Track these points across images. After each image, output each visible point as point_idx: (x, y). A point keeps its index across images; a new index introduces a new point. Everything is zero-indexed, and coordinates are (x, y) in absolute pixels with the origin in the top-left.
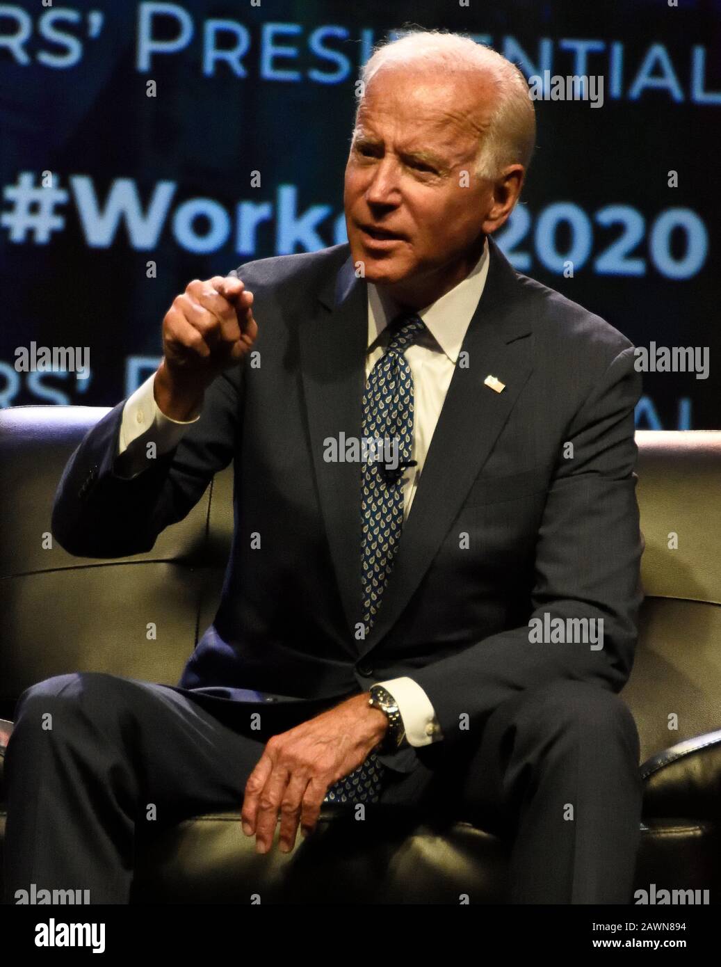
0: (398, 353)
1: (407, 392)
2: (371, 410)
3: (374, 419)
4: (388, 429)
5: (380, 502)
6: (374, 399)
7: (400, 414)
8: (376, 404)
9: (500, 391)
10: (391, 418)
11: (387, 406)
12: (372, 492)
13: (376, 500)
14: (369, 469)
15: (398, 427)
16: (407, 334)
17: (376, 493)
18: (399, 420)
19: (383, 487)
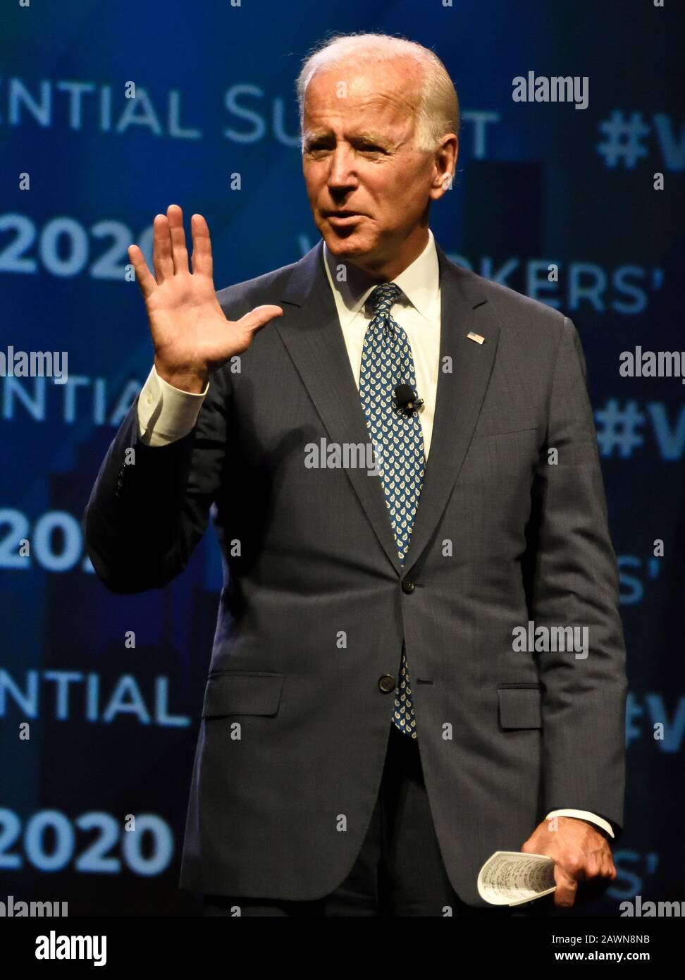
0: (387, 312)
2: (374, 362)
3: (379, 369)
4: (394, 374)
5: (401, 434)
6: (375, 353)
7: (402, 361)
8: (379, 356)
9: (481, 343)
10: (395, 365)
11: (388, 357)
12: (390, 428)
13: (396, 434)
14: (384, 410)
15: (401, 372)
16: (391, 297)
17: (396, 428)
18: (402, 366)
19: (400, 422)
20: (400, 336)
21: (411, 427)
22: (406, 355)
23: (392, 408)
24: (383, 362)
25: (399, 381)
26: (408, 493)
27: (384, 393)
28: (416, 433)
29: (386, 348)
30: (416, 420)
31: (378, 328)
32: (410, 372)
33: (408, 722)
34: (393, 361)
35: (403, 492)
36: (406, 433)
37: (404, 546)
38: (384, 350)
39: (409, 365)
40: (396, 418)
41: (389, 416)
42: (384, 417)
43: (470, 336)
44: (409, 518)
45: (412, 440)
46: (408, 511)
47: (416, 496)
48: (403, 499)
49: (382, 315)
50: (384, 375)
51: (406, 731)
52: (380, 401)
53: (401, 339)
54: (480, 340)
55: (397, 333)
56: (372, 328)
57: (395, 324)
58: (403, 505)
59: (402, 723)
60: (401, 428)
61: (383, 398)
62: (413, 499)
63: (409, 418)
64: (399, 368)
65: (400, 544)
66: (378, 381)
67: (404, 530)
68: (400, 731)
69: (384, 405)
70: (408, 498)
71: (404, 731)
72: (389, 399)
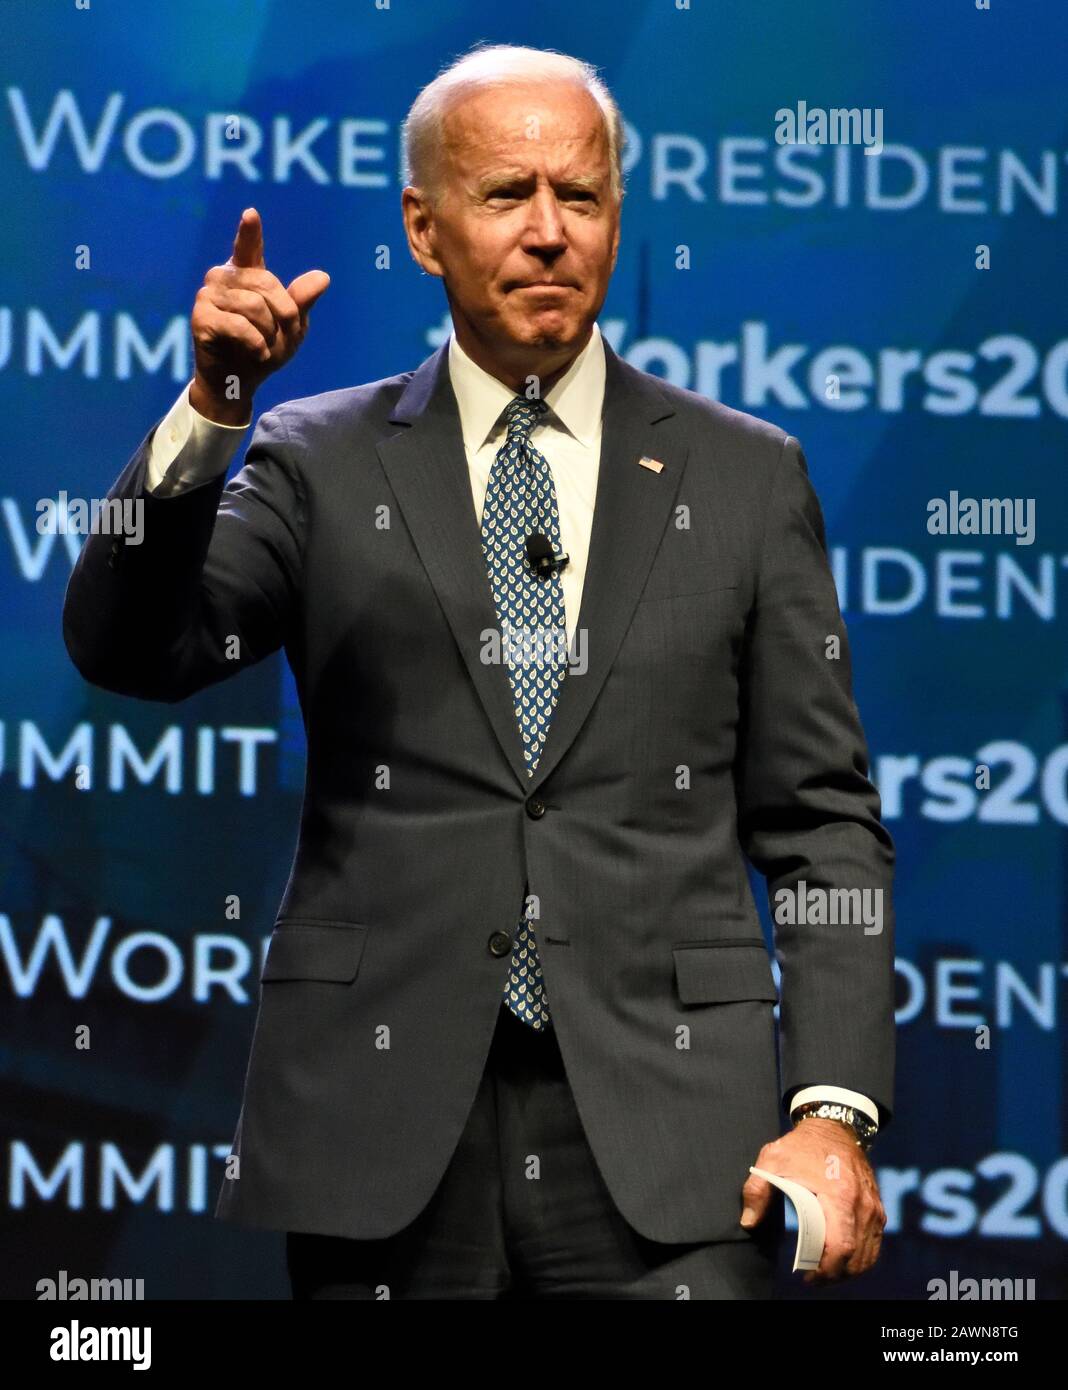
0: (524, 436)
1: (546, 476)
2: (501, 505)
3: (507, 514)
4: (528, 521)
5: (533, 603)
6: (504, 492)
7: (541, 503)
8: (508, 496)
9: (658, 472)
10: (531, 508)
11: (522, 497)
12: (519, 595)
13: (526, 603)
14: (511, 570)
15: (539, 518)
16: (530, 414)
17: (526, 595)
18: (540, 509)
19: (534, 587)
20: (538, 467)
21: (548, 593)
22: (547, 494)
23: (523, 567)
24: (514, 505)
25: (535, 530)
26: (541, 685)
27: (513, 547)
28: (555, 601)
29: (520, 486)
30: (555, 583)
31: (509, 457)
32: (552, 518)
33: (530, 1006)
34: (528, 503)
35: (533, 683)
36: (541, 602)
37: (533, 760)
38: (516, 488)
39: (550, 508)
40: (528, 581)
41: (519, 579)
42: (512, 580)
43: (642, 462)
44: (541, 720)
45: (548, 611)
46: (540, 711)
47: (552, 689)
48: (533, 693)
49: (516, 440)
50: (514, 522)
51: (526, 1018)
52: (507, 559)
53: (541, 472)
54: (656, 467)
55: (535, 464)
56: (501, 459)
57: (534, 452)
58: (533, 702)
59: (521, 1006)
60: (534, 594)
61: (512, 554)
62: (547, 694)
63: (546, 580)
64: (535, 512)
65: (528, 757)
66: (506, 531)
67: (534, 738)
68: (517, 1019)
69: (512, 563)
70: (540, 693)
71: (523, 1019)
72: (519, 556)
